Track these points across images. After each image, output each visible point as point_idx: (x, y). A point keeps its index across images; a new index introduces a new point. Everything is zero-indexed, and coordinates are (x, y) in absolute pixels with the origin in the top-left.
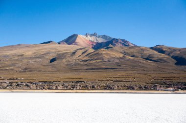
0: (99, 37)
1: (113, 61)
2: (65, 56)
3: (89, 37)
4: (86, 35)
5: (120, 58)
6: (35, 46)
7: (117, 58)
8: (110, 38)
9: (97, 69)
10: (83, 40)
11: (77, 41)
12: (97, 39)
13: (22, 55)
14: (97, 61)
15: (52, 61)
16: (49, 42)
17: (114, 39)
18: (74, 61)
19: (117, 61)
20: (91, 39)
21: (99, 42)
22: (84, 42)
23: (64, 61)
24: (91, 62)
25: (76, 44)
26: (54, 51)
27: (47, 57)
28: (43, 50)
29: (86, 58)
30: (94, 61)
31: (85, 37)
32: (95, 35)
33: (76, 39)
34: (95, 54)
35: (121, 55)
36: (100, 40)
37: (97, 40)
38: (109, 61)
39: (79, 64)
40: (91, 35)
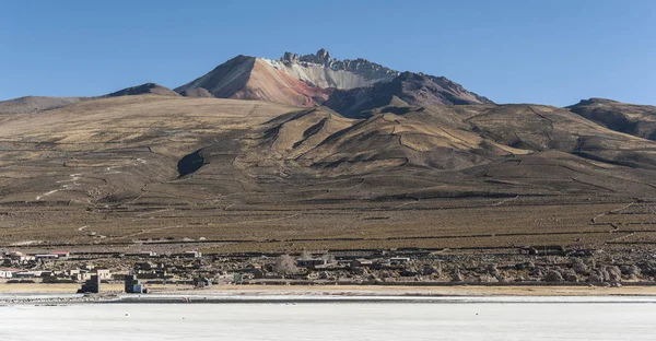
0: (339, 66)
1: (450, 164)
2: (239, 145)
3: (296, 66)
4: (287, 59)
5: (474, 151)
7: (463, 153)
8: (384, 70)
11: (252, 83)
12: (332, 74)
14: (378, 163)
16: (145, 89)
17: (405, 75)
18: (281, 163)
22: (281, 87)
23: (238, 163)
24: (358, 169)
25: (249, 95)
27: (164, 150)
28: (136, 122)
29: (328, 153)
30: (370, 166)
31: (281, 66)
33: (246, 76)
34: (366, 137)
35: (473, 141)
37: (329, 80)
38: (433, 165)
40: (306, 60)
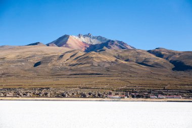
0: (94, 38)
1: (104, 66)
2: (52, 60)
3: (82, 38)
4: (79, 36)
5: (112, 62)
6: (20, 48)
7: (109, 63)
8: (106, 39)
9: (82, 74)
10: (76, 42)
11: (68, 42)
12: (92, 40)
13: (3, 58)
14: (85, 65)
15: (37, 65)
16: (36, 44)
17: (109, 41)
18: (61, 65)
19: (107, 65)
20: (84, 41)
21: (94, 44)
22: (76, 43)
23: (49, 65)
24: (79, 66)
25: (67, 46)
26: (39, 54)
27: (31, 61)
28: (28, 53)
29: (74, 62)
30: (83, 66)
31: (77, 38)
32: (88, 35)
33: (67, 40)
34: (85, 58)
35: (114, 59)
36: (95, 42)
37: (91, 42)
38: (99, 66)
39: (65, 68)
40: (85, 36)
